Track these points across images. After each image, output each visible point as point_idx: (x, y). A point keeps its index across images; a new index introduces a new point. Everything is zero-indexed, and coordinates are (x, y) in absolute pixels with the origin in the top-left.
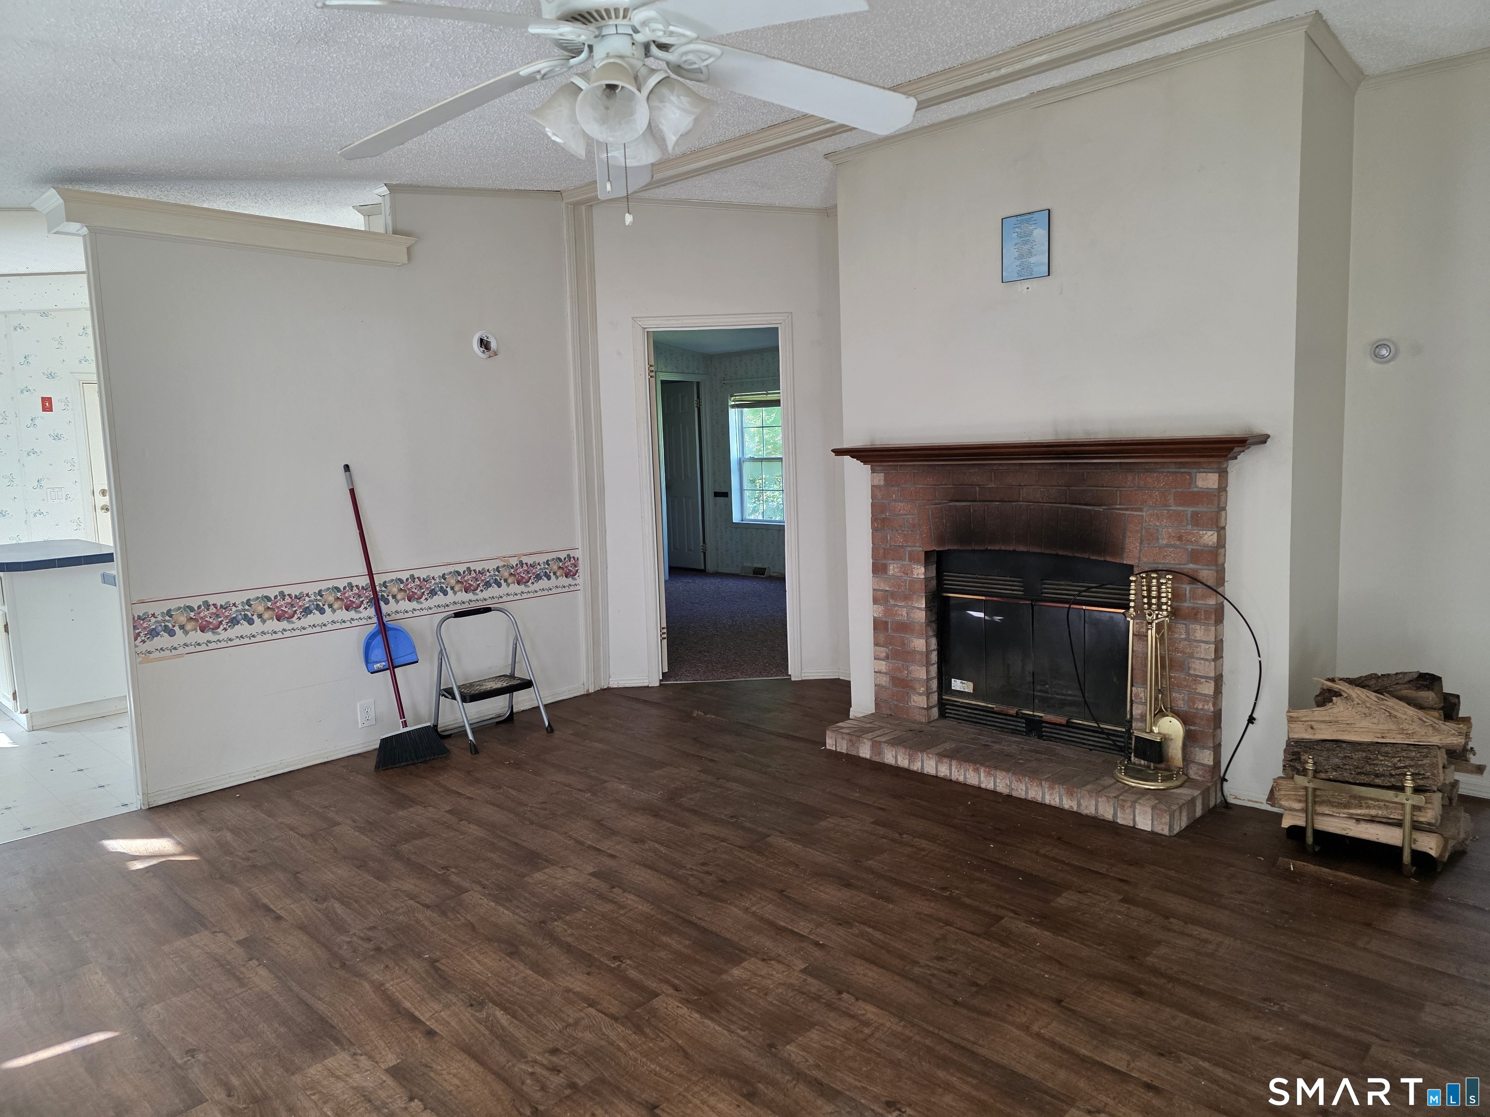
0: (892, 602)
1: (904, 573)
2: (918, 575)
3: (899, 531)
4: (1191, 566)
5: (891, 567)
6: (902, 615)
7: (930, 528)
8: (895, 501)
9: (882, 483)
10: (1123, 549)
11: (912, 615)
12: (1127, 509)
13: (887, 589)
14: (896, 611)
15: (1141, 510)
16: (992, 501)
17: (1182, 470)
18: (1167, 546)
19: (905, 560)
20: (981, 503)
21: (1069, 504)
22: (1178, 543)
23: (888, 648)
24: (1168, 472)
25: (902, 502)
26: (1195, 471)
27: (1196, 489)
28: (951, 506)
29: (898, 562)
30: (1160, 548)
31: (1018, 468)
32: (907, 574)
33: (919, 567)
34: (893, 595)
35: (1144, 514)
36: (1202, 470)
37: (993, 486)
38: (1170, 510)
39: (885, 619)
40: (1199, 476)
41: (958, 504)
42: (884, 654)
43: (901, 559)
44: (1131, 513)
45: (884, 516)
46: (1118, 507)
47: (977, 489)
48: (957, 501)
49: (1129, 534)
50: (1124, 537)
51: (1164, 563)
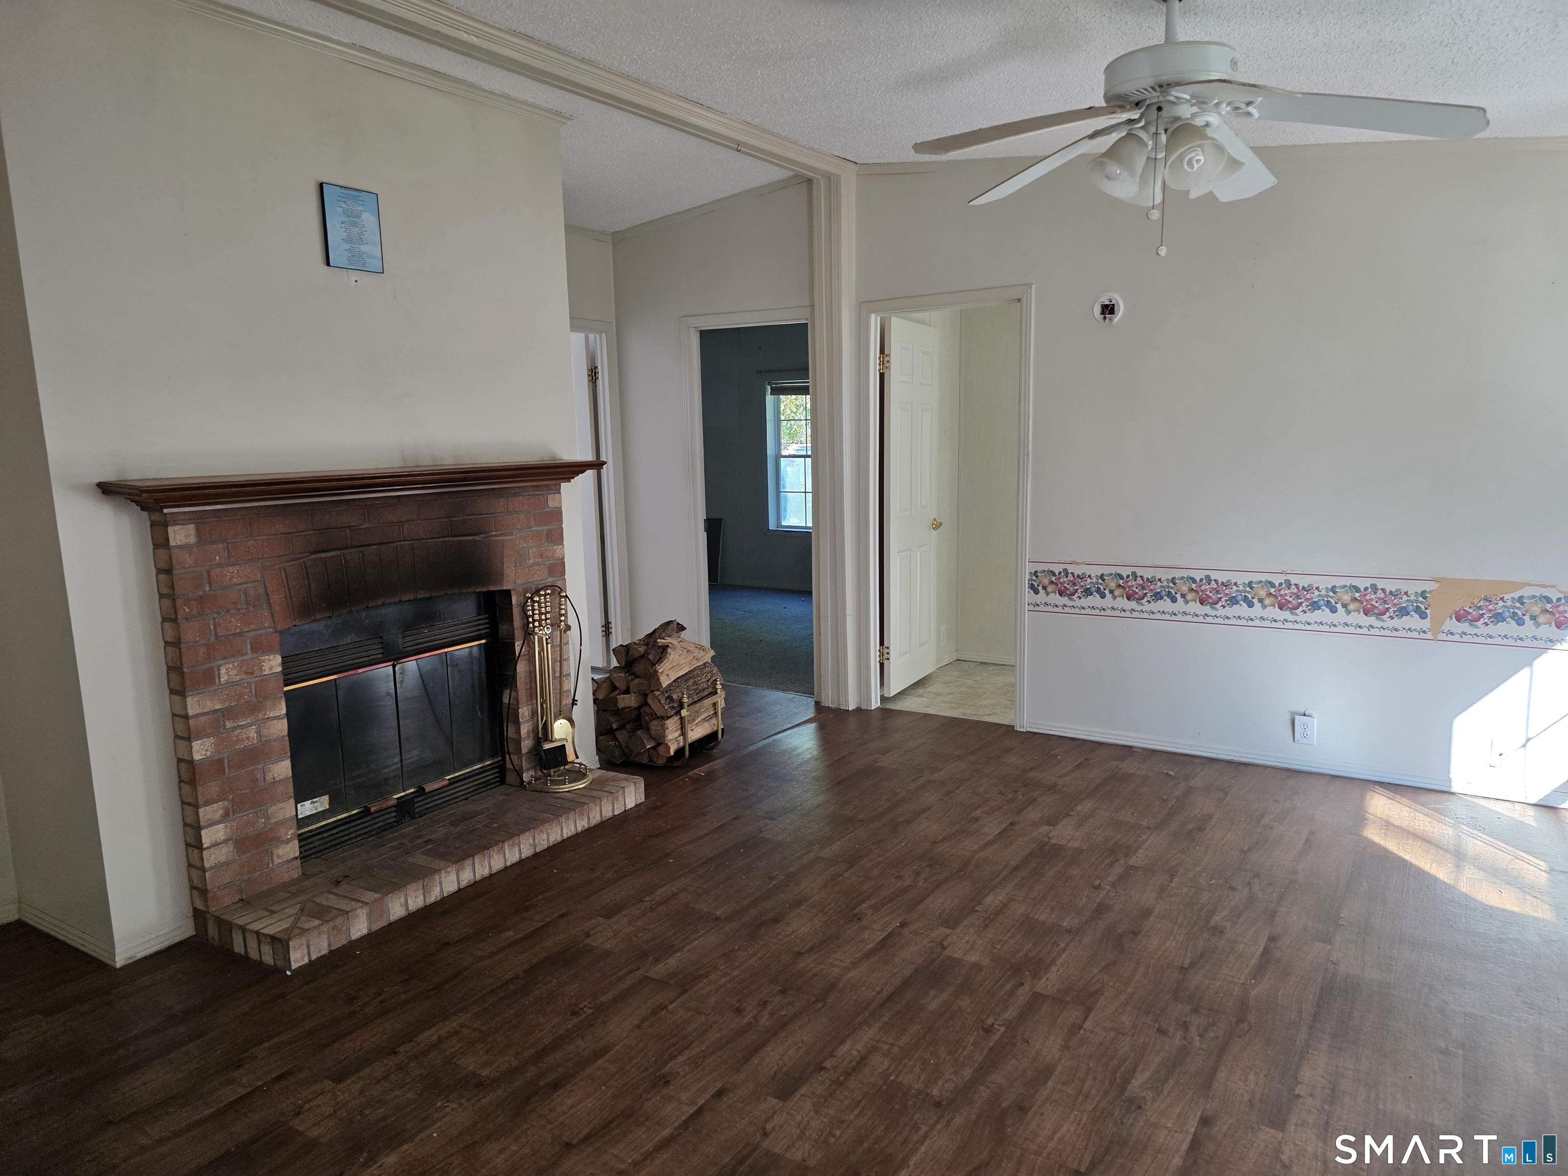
0: (229, 724)
1: (246, 673)
2: (271, 668)
3: (232, 611)
4: (550, 579)
5: (223, 671)
6: (248, 738)
7: (286, 598)
8: (220, 565)
9: (192, 540)
10: (502, 575)
11: (265, 732)
12: (501, 535)
13: (218, 707)
14: (237, 736)
15: (512, 534)
16: (369, 545)
17: (538, 493)
18: (535, 564)
19: (247, 653)
20: (354, 550)
21: (452, 536)
22: (540, 560)
23: (225, 799)
24: (529, 495)
25: (234, 565)
26: (546, 492)
27: (548, 509)
28: (315, 560)
29: (232, 660)
30: (529, 567)
31: (395, 501)
32: (252, 674)
33: (272, 657)
34: (228, 713)
35: (514, 537)
36: (551, 492)
37: (367, 526)
38: (533, 531)
39: (217, 757)
40: (550, 496)
41: (323, 555)
42: (221, 812)
43: (240, 653)
44: (505, 538)
45: (201, 593)
46: (493, 533)
47: (348, 531)
48: (323, 551)
49: (505, 559)
50: (502, 563)
51: (533, 582)
